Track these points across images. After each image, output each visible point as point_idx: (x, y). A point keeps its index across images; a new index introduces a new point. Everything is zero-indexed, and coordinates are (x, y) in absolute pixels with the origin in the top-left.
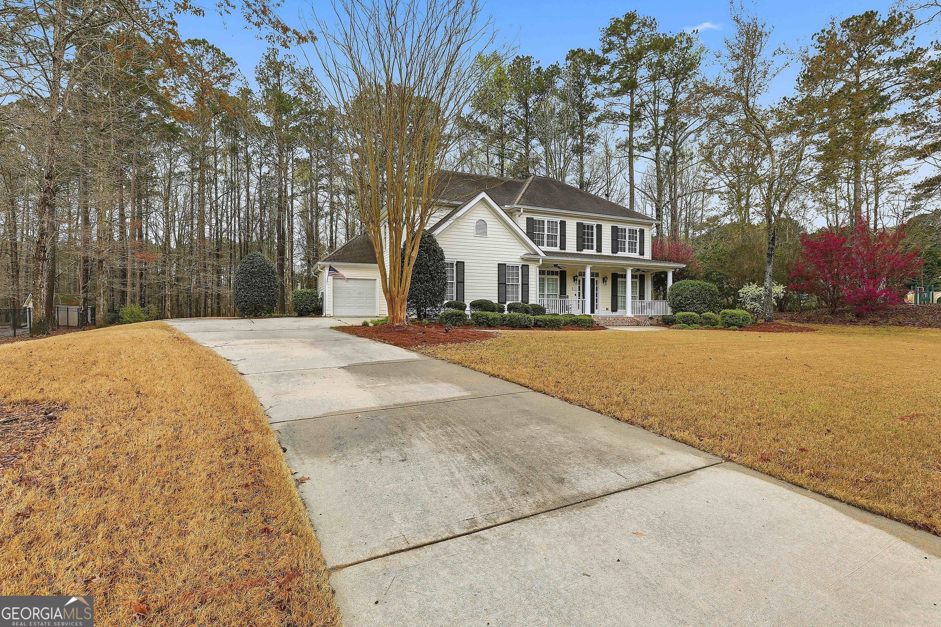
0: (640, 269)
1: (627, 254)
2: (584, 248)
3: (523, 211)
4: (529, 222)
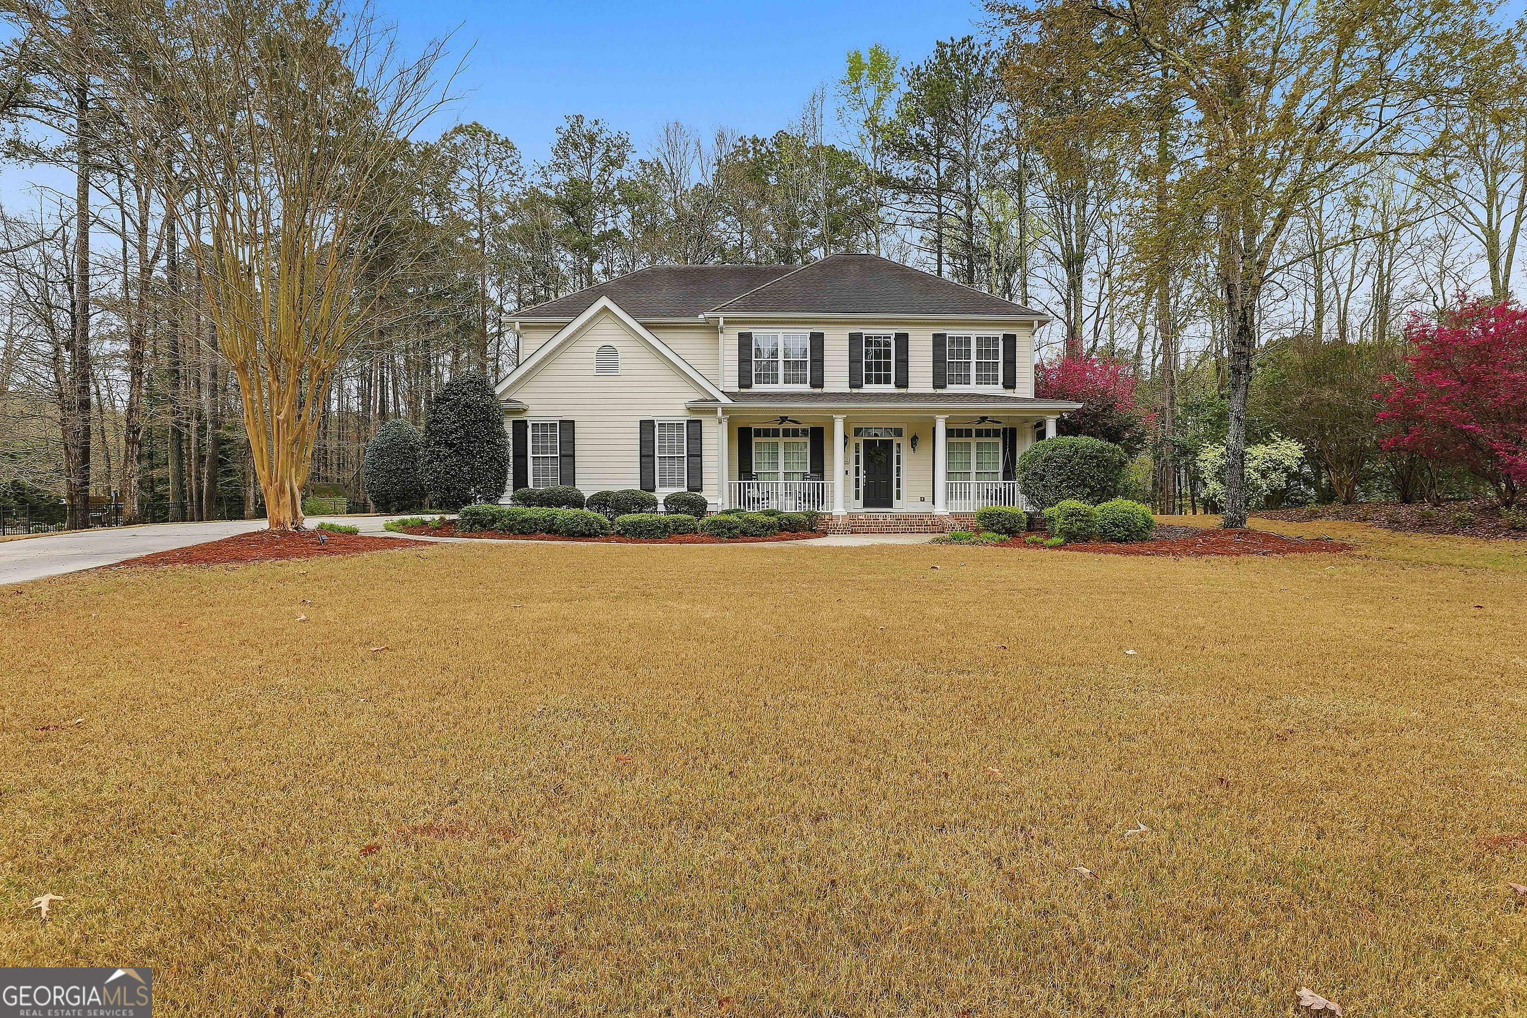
0: (987, 417)
1: (973, 388)
2: (868, 382)
3: (725, 322)
4: (745, 341)
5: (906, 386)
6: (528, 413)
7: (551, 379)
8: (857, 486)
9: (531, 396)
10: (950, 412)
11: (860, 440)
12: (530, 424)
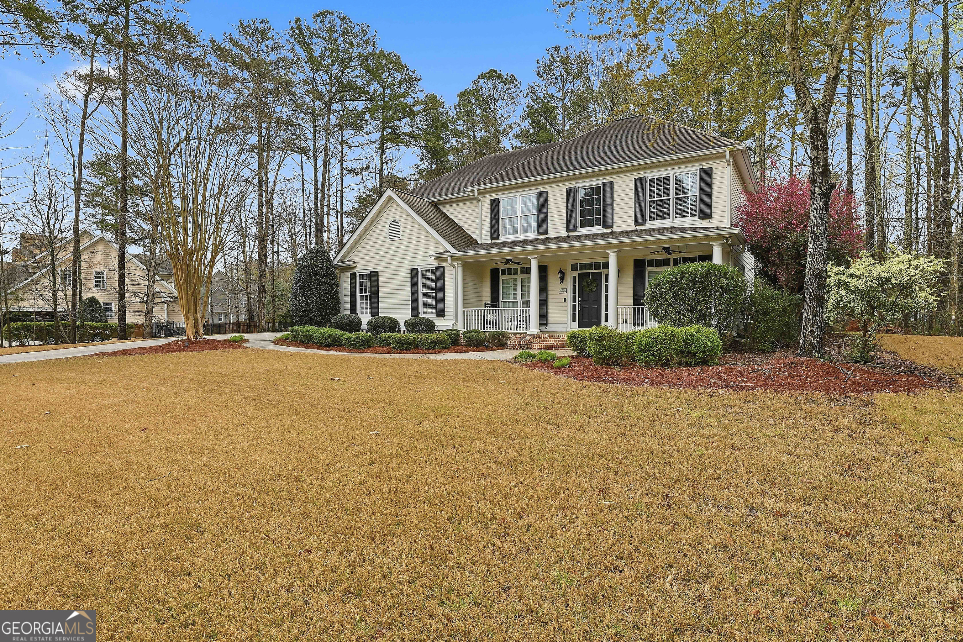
0: (668, 248)
1: (671, 222)
2: (583, 225)
3: (479, 194)
4: (495, 204)
5: (612, 227)
6: (358, 268)
7: (369, 245)
8: (574, 310)
9: (360, 257)
10: (620, 246)
11: (576, 273)
12: (358, 275)
